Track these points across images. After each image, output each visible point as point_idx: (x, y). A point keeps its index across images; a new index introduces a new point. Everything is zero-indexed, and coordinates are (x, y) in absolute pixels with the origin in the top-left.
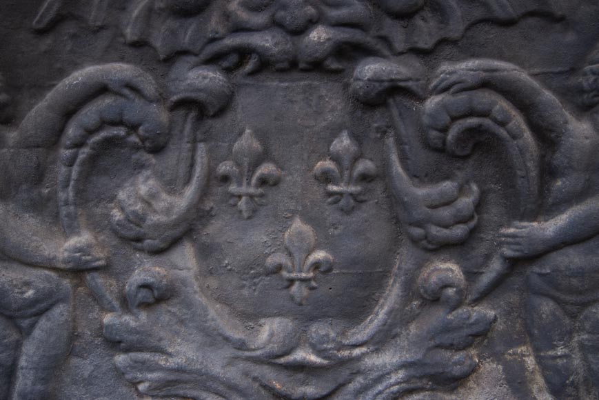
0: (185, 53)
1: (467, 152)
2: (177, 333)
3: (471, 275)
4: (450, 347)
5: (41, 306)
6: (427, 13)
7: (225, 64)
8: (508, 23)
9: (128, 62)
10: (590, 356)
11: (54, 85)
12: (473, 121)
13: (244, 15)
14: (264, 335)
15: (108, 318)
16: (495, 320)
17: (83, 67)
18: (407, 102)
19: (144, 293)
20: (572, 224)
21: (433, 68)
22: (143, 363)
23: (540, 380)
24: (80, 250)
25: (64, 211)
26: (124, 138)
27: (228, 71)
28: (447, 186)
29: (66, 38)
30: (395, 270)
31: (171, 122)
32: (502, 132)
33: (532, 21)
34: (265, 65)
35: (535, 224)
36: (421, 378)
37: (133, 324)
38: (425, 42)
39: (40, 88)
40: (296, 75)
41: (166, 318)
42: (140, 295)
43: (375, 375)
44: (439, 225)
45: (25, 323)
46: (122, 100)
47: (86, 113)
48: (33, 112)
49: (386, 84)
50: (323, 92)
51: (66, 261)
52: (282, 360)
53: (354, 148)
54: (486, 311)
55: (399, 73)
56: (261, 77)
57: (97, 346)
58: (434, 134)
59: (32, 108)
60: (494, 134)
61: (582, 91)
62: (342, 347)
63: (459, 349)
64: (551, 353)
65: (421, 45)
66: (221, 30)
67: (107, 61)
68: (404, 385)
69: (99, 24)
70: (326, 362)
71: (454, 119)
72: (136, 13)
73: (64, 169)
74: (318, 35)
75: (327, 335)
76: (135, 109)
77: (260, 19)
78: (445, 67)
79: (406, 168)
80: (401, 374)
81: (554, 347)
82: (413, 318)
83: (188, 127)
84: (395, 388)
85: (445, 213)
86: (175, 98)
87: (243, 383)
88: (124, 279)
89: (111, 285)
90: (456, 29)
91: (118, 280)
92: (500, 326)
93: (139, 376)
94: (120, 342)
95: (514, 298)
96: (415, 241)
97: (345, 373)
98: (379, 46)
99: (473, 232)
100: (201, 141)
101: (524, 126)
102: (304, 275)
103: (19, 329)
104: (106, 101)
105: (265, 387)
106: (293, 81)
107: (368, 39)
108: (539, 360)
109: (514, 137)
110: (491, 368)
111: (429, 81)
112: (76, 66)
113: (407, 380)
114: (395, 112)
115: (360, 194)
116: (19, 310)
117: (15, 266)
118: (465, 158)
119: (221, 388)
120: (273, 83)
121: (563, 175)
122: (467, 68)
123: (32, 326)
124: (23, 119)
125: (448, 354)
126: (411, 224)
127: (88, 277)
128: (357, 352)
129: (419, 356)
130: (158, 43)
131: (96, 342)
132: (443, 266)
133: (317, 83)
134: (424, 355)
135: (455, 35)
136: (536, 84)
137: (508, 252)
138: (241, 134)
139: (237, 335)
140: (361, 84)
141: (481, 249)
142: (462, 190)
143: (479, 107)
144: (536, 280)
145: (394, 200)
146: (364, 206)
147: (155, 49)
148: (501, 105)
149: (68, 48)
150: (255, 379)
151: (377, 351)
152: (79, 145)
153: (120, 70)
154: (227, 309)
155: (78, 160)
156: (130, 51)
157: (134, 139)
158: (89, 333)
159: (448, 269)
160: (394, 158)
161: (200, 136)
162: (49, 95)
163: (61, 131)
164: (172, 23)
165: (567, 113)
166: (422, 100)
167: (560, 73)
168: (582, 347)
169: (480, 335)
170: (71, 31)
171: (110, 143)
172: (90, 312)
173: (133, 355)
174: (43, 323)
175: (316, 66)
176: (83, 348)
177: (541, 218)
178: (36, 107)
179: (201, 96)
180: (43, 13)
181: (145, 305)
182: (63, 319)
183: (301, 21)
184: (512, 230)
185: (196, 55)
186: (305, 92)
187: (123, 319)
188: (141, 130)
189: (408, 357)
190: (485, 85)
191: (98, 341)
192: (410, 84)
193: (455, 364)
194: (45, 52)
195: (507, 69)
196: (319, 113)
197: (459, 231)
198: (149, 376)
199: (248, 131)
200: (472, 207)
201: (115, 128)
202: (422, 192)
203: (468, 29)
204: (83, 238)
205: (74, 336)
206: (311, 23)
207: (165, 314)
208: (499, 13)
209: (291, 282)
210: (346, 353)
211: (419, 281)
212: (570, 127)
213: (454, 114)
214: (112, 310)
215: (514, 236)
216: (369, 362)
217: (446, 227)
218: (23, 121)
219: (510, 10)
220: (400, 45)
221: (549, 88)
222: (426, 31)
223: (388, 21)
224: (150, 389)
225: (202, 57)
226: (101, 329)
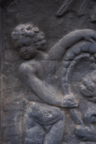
5: (54, 121)
9: (91, 29)
11: (62, 37)
15: (78, 127)
17: (74, 30)
19: (94, 118)
24: (70, 100)
25: (64, 85)
29: (68, 19)
37: (89, 130)
39: (57, 38)
42: (92, 119)
45: (48, 127)
46: (89, 43)
47: (75, 48)
48: (54, 47)
51: (64, 104)
57: (73, 138)
59: (54, 45)
67: (83, 28)
69: (82, 14)
73: (64, 69)
76: (95, 47)
88: (84, 112)
89: (79, 114)
91: (81, 112)
94: (84, 137)
103: (45, 129)
104: (84, 43)
112: (71, 30)
116: (46, 122)
117: (45, 105)
123: (50, 129)
124: (50, 49)
127: (71, 110)
131: (73, 136)
149: (69, 23)
152: (71, 60)
155: (70, 66)
156: (92, 25)
157: (92, 58)
158: (70, 133)
162: (60, 40)
163: (64, 54)
170: (71, 16)
171: (83, 59)
172: (71, 124)
174: (54, 128)
176: (68, 139)
178: (55, 45)
180: (62, 9)
182: (62, 126)
187: (85, 128)
188: (95, 55)
191: (74, 136)
194: (60, 24)
201: (86, 54)
204: (70, 95)
214: (80, 124)
218: (50, 50)
226: (75, 131)
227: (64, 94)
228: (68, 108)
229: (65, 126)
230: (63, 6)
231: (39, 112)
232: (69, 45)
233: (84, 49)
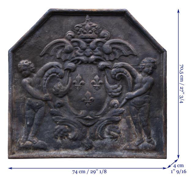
0: (68, 60)
1: (119, 79)
2: (64, 113)
3: (120, 102)
4: (116, 115)
5: (39, 107)
6: (112, 54)
7: (75, 62)
8: (127, 56)
9: (57, 62)
10: (141, 117)
12: (120, 73)
13: (79, 53)
14: (81, 113)
15: (51, 110)
16: (124, 111)
18: (109, 70)
19: (59, 105)
20: (138, 92)
21: (113, 64)
22: (58, 118)
23: (132, 122)
24: (47, 96)
25: (44, 89)
26: (56, 76)
27: (75, 63)
28: (116, 85)
30: (106, 101)
31: (65, 73)
32: (126, 75)
33: (131, 56)
34: (83, 62)
35: (132, 93)
36: (110, 121)
37: (56, 110)
38: (112, 59)
39: (41, 66)
40: (88, 64)
41: (62, 110)
43: (101, 121)
44: (114, 92)
45: (36, 110)
47: (49, 71)
48: (39, 71)
49: (105, 66)
50: (93, 68)
51: (44, 98)
52: (84, 118)
53: (99, 78)
54: (123, 109)
55: (107, 64)
56: (82, 65)
58: (113, 76)
60: (124, 76)
61: (140, 69)
62: (96, 116)
63: (117, 116)
64: (134, 117)
65: (111, 59)
66: (75, 56)
67: (53, 61)
68: (107, 123)
69: (52, 55)
70: (92, 118)
71: (117, 73)
72: (59, 53)
73: (44, 81)
74: (92, 57)
75: (93, 113)
76: (58, 70)
77: (82, 54)
78: (116, 63)
79: (108, 82)
80: (107, 121)
81: (135, 115)
82: (109, 110)
83: (68, 74)
84: (105, 123)
85: (115, 90)
86: (65, 68)
87: (77, 122)
88: (55, 102)
90: (117, 57)
91: (53, 103)
92: (125, 112)
93: (57, 120)
94: (54, 114)
95: (128, 107)
96: (110, 96)
97: (96, 120)
98: (104, 59)
99: (120, 94)
100: (70, 76)
101: (130, 75)
102: (89, 102)
103: (35, 111)
104: (53, 69)
105: (81, 123)
106: (88, 65)
107: (102, 58)
108: (132, 118)
109: (128, 77)
110: (123, 120)
111: (113, 66)
112: (47, 62)
113: (107, 122)
114: (106, 71)
115: (100, 87)
116: (35, 107)
117: (35, 99)
118: (119, 80)
119: (73, 123)
120: (84, 66)
121: (137, 84)
122: (119, 64)
123: (37, 111)
125: (115, 117)
126: (109, 92)
127: (48, 102)
128: (99, 116)
129: (110, 117)
130: (63, 58)
132: (115, 100)
133: (92, 66)
134: (111, 117)
135: (117, 58)
136: (132, 67)
137: (126, 98)
138: (77, 75)
139: (76, 113)
140: (100, 66)
141: (122, 97)
142: (118, 86)
143: (121, 71)
144: (132, 103)
145: (106, 88)
146: (100, 89)
147: (62, 59)
148: (126, 71)
149: (46, 59)
150: (79, 121)
151: (102, 116)
152: (47, 77)
153: (56, 63)
154: (74, 109)
155: (47, 80)
156: (57, 60)
157: (58, 76)
159: (116, 101)
160: (106, 80)
161: (70, 75)
162: (42, 68)
163: (44, 74)
164: (66, 55)
165: (137, 73)
166: (111, 69)
167: (136, 65)
168: (140, 115)
169: (121, 113)
170: (47, 56)
171: (53, 76)
172: (48, 109)
173: (56, 117)
174: (40, 110)
175: (92, 63)
176: (46, 115)
177: (133, 92)
179: (71, 68)
180: (42, 53)
181: (59, 107)
182: (43, 110)
183: (89, 55)
184: (127, 94)
185: (70, 60)
186: (90, 68)
188: (59, 74)
189: (108, 117)
190: (123, 67)
191: (49, 114)
192: (109, 66)
193: (117, 119)
194: (42, 60)
195: (126, 64)
196: (92, 71)
197: (118, 94)
198: (59, 120)
199: (79, 75)
200: (120, 89)
201: (54, 74)
202: (111, 86)
203: (120, 57)
204: (48, 94)
205: (45, 113)
206: (91, 55)
207: (62, 109)
208: (125, 54)
209: (86, 103)
210: (96, 117)
211: (110, 103)
212: (138, 75)
213: (117, 72)
214: (52, 108)
215: (128, 95)
216: (101, 118)
217: (115, 93)
219: (127, 54)
220: (107, 60)
221: (134, 68)
222: (112, 57)
223: (105, 55)
224: (59, 123)
225: (71, 61)
226: (50, 112)
227: (44, 94)
228: (46, 100)
229: (45, 110)
230: (43, 51)
231: (32, 102)
232: (46, 70)
233: (53, 72)
